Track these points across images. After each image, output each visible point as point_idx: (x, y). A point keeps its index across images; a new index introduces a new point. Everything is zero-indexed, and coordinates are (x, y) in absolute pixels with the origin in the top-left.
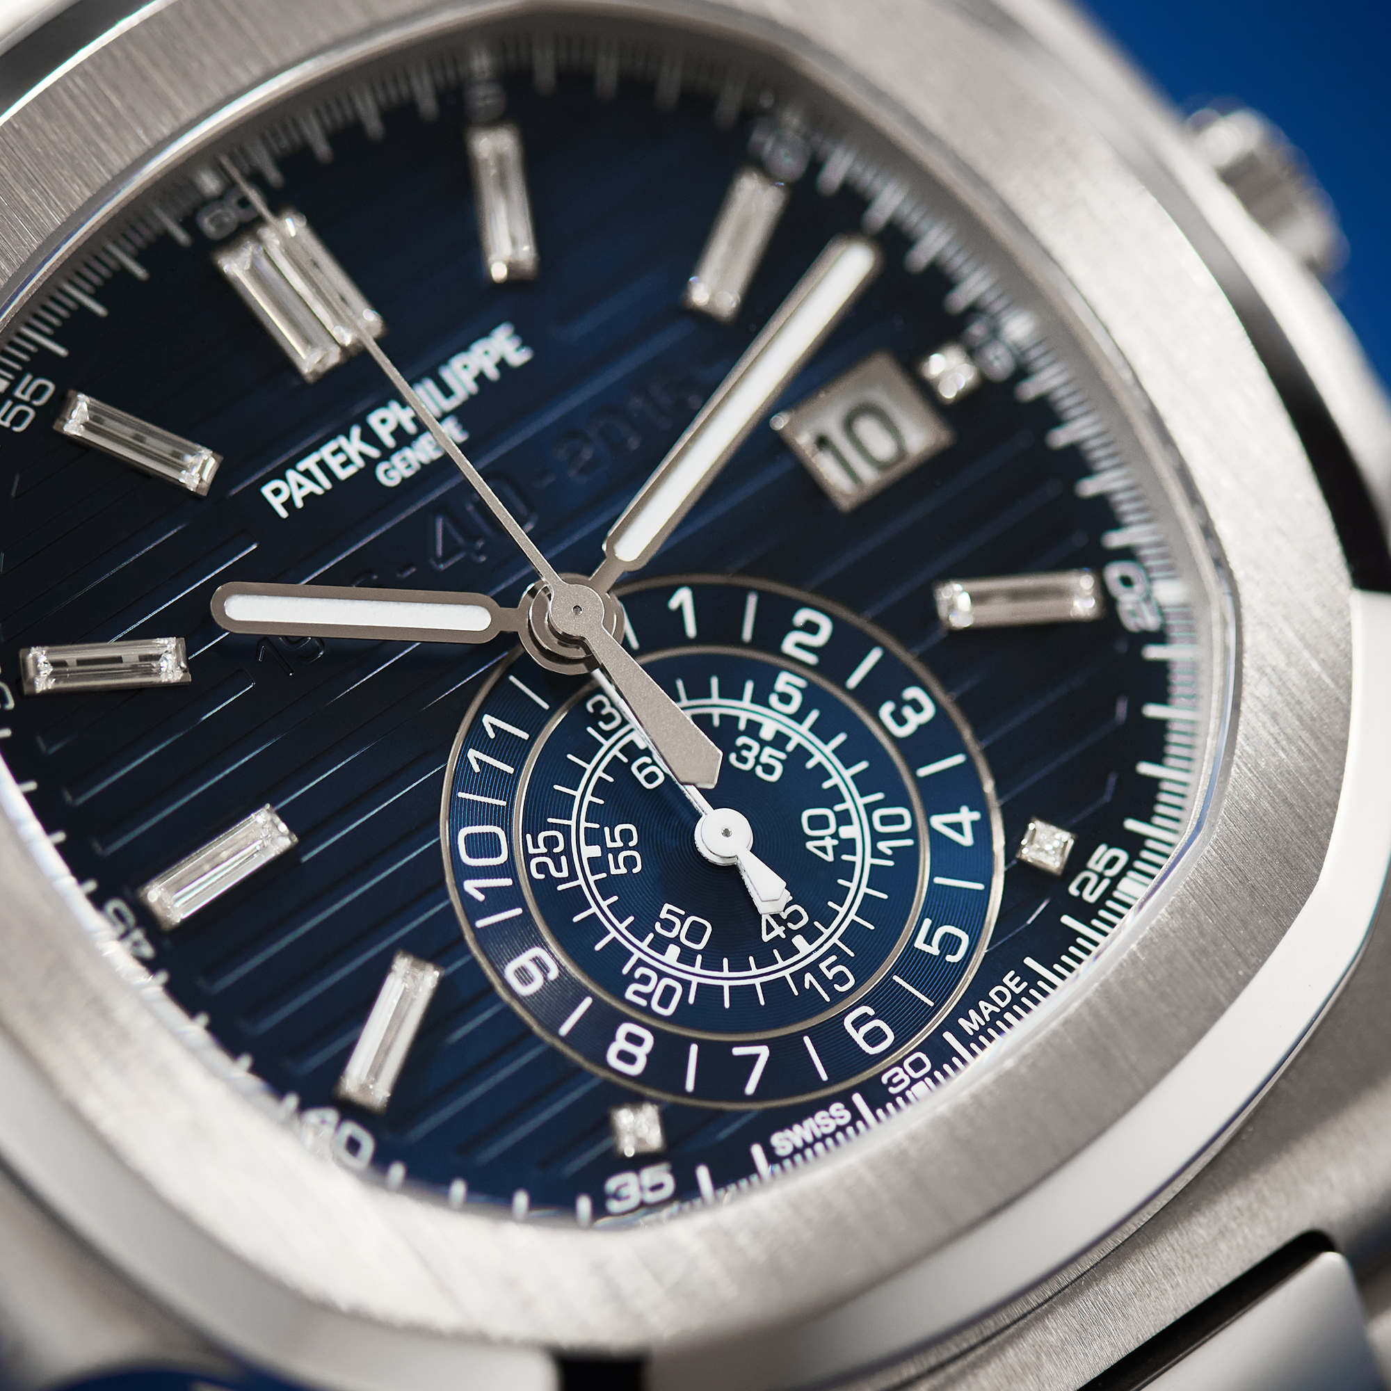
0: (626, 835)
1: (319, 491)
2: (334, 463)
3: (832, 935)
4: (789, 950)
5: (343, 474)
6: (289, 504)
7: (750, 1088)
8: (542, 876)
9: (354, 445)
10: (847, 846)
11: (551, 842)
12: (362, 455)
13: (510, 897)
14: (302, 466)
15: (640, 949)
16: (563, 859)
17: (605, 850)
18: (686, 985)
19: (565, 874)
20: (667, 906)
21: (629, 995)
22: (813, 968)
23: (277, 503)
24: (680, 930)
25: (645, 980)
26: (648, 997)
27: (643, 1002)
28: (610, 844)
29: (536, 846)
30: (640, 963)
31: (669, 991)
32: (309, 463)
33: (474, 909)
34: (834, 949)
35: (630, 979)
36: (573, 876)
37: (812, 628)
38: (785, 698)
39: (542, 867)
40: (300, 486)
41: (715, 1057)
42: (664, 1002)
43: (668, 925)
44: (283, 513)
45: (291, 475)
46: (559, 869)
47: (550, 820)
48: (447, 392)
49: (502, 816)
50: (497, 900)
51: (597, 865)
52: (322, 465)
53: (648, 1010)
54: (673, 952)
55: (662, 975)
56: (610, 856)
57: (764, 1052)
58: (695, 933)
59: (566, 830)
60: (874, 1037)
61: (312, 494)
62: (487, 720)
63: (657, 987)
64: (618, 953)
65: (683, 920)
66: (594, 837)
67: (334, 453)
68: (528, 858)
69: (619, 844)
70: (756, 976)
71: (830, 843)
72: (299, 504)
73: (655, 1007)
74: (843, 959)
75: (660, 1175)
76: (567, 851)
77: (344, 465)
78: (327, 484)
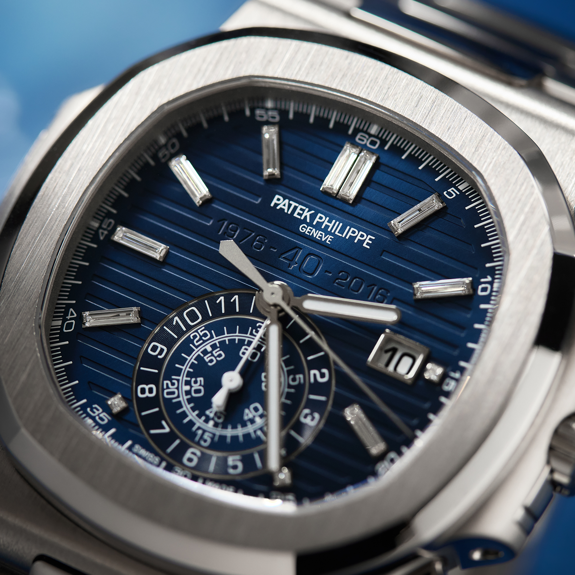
0: (220, 356)
1: (286, 211)
2: (298, 211)
3: (219, 432)
4: (207, 421)
5: (295, 215)
6: (276, 205)
7: (153, 432)
8: (192, 338)
9: (307, 214)
10: (252, 421)
11: (205, 335)
12: (306, 217)
13: (181, 333)
14: (291, 202)
15: (183, 378)
16: (201, 341)
17: (211, 352)
18: (178, 397)
19: (197, 344)
20: (202, 379)
21: (165, 382)
22: (204, 431)
23: (275, 201)
24: (196, 387)
25: (173, 384)
26: (168, 387)
27: (165, 387)
28: (214, 352)
29: (201, 331)
30: (178, 380)
31: (173, 393)
32: (294, 204)
33: (169, 324)
34: (214, 435)
35: (171, 380)
36: (197, 347)
37: (323, 375)
38: (294, 380)
39: (195, 337)
40: (284, 205)
41: (159, 416)
42: (168, 393)
43: (196, 382)
44: (272, 205)
45: (287, 201)
46: (197, 342)
47: (213, 331)
48: (342, 231)
49: (206, 317)
50: (177, 329)
51: (205, 352)
52: (295, 208)
53: (163, 389)
54: (187, 388)
55: (178, 388)
56: (210, 354)
57: (167, 430)
58: (197, 391)
59: (212, 337)
60: (190, 460)
61: (284, 210)
62: (236, 297)
63: (173, 389)
64: (178, 372)
65: (200, 385)
66: (214, 347)
67: (301, 209)
68: (196, 331)
69: (216, 355)
70: (192, 416)
71: (251, 416)
72: (278, 208)
73: (165, 391)
74: (212, 439)
75: (106, 418)
76: (204, 341)
77: (299, 214)
78: (289, 212)
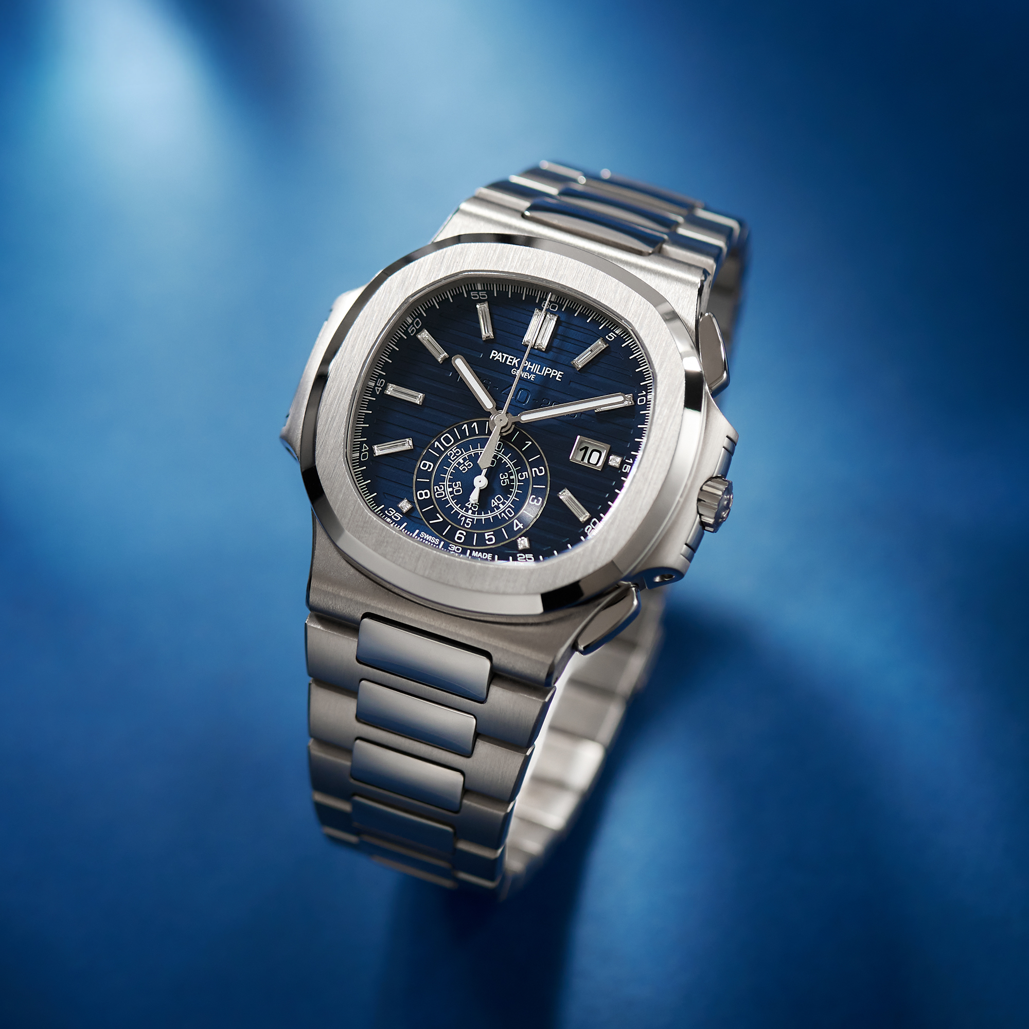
0: (469, 465)
1: (501, 361)
2: (509, 360)
3: (476, 517)
4: (467, 511)
5: (508, 363)
6: (494, 357)
7: (431, 522)
8: (449, 455)
9: (515, 361)
10: (498, 507)
11: (458, 452)
12: (515, 363)
13: (441, 453)
14: (503, 354)
15: (447, 483)
16: (456, 457)
17: (463, 463)
18: (445, 496)
19: (453, 459)
20: (460, 482)
21: (435, 487)
22: (466, 518)
23: (492, 355)
24: (456, 488)
25: (441, 488)
26: (437, 491)
27: (435, 491)
28: (465, 463)
29: (455, 450)
30: (444, 485)
31: (442, 494)
32: (505, 355)
33: (432, 447)
34: (473, 519)
35: (439, 485)
36: (453, 461)
37: (541, 471)
38: (522, 476)
39: (451, 454)
40: (499, 357)
41: (434, 511)
42: (438, 495)
43: (456, 485)
44: (491, 358)
45: (500, 354)
46: (453, 457)
47: (462, 449)
48: (540, 371)
49: (456, 440)
50: (437, 450)
51: (459, 464)
52: (507, 358)
53: (435, 493)
54: (451, 489)
55: (444, 490)
56: (463, 465)
57: (442, 519)
58: (458, 491)
59: (462, 453)
60: (459, 538)
61: (499, 360)
62: (475, 424)
63: (441, 491)
64: (443, 480)
65: (459, 487)
66: (465, 459)
67: (511, 359)
68: (451, 450)
69: (467, 465)
70: (457, 508)
71: (496, 504)
72: (495, 359)
73: (436, 494)
74: (472, 522)
75: (399, 516)
76: (458, 456)
77: (510, 362)
78: (503, 362)
